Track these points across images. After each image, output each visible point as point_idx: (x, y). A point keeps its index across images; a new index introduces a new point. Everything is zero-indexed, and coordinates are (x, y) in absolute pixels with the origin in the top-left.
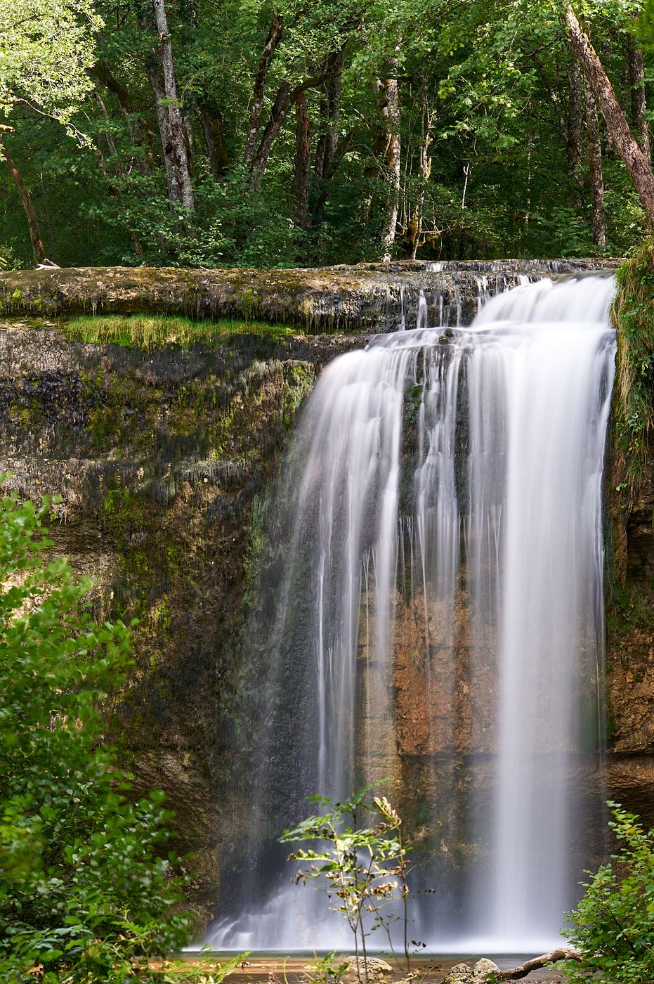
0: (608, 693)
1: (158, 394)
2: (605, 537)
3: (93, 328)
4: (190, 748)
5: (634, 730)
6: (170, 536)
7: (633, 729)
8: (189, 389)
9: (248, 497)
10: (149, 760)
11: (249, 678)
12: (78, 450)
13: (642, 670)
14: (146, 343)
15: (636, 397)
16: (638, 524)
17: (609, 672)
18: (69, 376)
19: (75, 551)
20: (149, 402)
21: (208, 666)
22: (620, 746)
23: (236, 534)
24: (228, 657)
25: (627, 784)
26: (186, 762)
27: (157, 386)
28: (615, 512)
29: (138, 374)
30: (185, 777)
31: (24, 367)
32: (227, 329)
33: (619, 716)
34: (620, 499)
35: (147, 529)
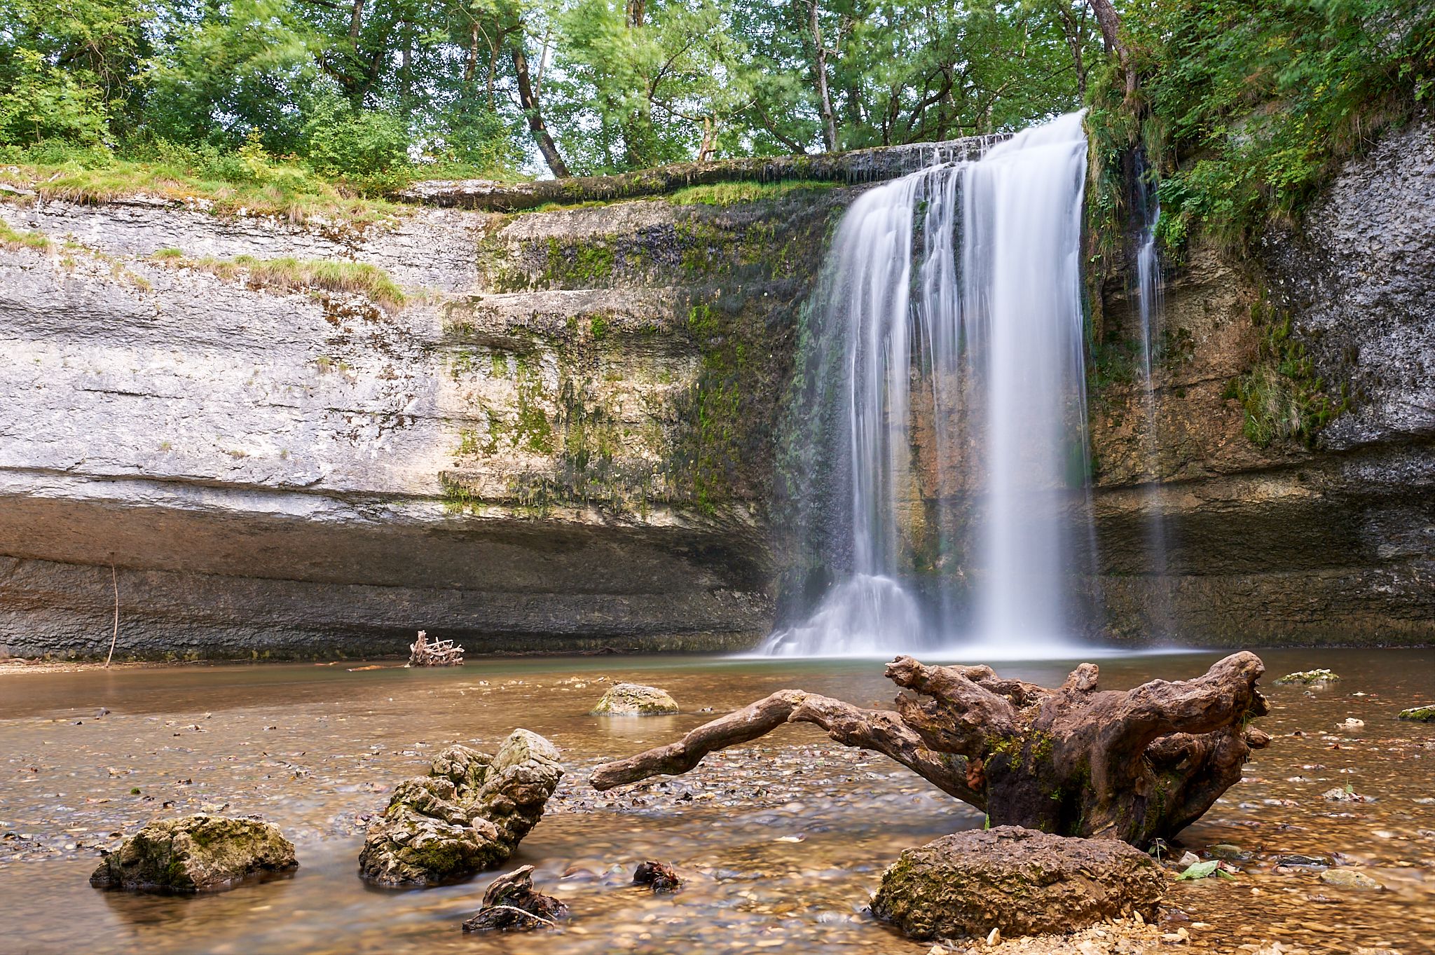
0: (1091, 437)
1: (732, 235)
2: (1083, 303)
3: (687, 197)
4: (755, 499)
5: (1115, 467)
6: (739, 337)
7: (1114, 465)
8: (755, 229)
9: (797, 303)
10: (724, 509)
11: (797, 442)
12: (674, 280)
13: (1121, 416)
14: (725, 200)
15: (1106, 181)
16: (1113, 291)
17: (1091, 419)
18: (666, 227)
19: (672, 356)
20: (726, 242)
21: (767, 435)
22: (1104, 481)
23: (787, 332)
24: (782, 427)
25: (1111, 513)
26: (752, 510)
27: (731, 229)
28: (1090, 280)
29: (718, 221)
30: (751, 522)
31: (637, 225)
32: (785, 187)
33: (1102, 456)
34: (1095, 268)
35: (723, 334)
